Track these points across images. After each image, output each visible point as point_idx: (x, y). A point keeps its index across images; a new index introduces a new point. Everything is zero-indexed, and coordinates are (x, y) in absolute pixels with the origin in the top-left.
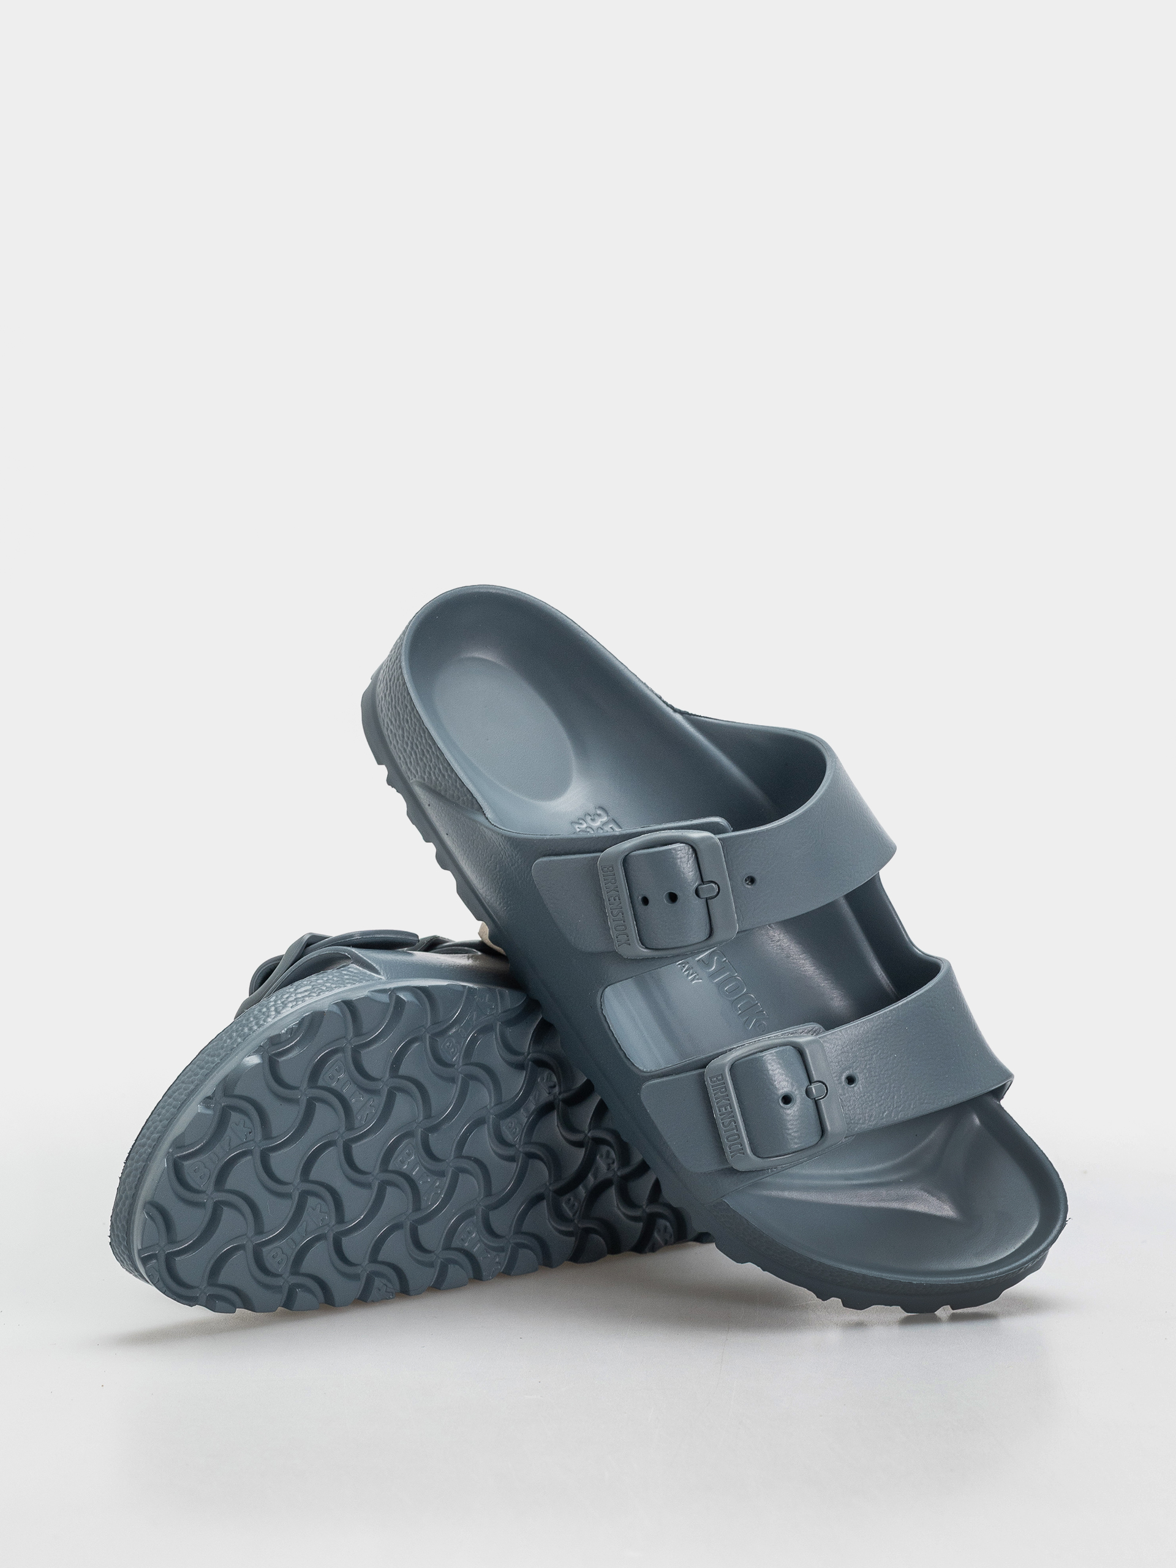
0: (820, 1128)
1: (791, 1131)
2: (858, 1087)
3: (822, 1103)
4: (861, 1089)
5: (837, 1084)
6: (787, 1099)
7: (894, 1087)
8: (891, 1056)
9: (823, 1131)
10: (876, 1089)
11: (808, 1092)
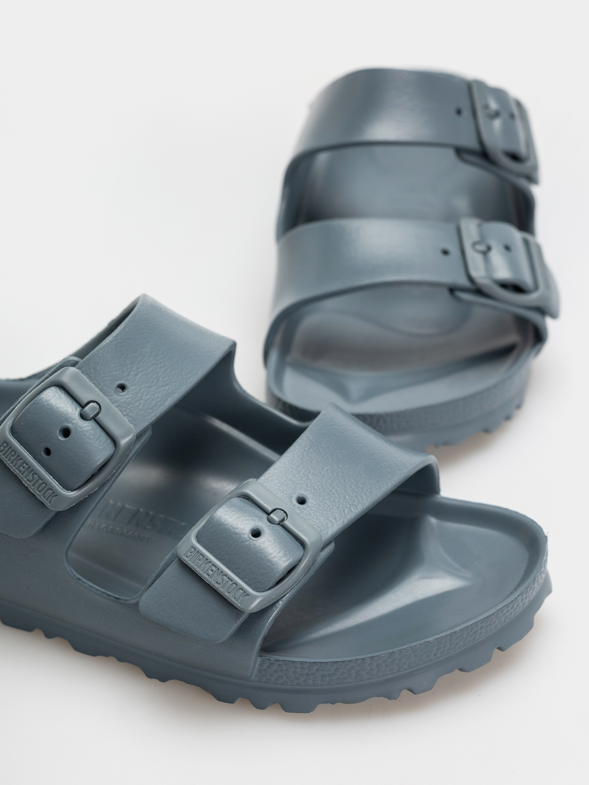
0: (298, 543)
1: (274, 554)
2: (310, 502)
3: (287, 523)
4: (314, 503)
5: (292, 506)
6: (256, 534)
7: (340, 490)
8: (323, 470)
9: (302, 544)
10: (326, 497)
11: (271, 521)
